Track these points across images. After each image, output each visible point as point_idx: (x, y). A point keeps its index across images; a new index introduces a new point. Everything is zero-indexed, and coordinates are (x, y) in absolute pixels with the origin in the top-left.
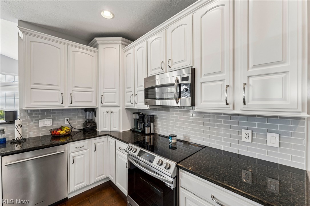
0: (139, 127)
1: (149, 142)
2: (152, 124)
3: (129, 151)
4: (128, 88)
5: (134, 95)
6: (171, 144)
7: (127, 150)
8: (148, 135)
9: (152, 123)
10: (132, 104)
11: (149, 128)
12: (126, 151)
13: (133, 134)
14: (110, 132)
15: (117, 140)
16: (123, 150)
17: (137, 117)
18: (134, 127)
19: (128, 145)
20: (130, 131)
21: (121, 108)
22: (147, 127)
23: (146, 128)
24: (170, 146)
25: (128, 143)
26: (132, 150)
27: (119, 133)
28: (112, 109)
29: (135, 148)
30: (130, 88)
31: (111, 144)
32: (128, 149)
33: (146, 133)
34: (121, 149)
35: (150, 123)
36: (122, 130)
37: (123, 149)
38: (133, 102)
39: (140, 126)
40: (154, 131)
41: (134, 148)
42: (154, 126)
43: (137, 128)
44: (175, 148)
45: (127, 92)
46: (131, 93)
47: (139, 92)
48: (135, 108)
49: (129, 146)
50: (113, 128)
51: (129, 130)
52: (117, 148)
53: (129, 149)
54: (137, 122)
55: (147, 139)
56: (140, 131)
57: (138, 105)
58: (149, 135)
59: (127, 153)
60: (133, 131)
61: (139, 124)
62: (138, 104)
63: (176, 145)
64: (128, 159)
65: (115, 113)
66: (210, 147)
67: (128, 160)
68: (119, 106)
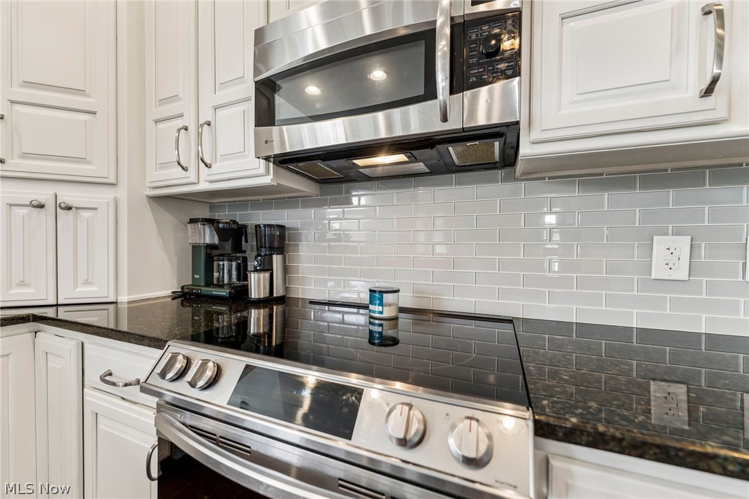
0: (216, 275)
1: (264, 333)
2: (277, 259)
3: (165, 384)
4: (163, 101)
5: (192, 129)
6: (381, 325)
7: (156, 381)
8: (259, 303)
9: (279, 257)
10: (185, 169)
11: (267, 275)
12: (143, 390)
13: (188, 311)
14: (57, 305)
15: (90, 340)
16: (126, 385)
17: (208, 236)
18: (193, 278)
19: (159, 353)
20: (175, 296)
21: (122, 193)
22: (256, 270)
23: (253, 277)
24: (371, 332)
25: (158, 343)
26: (189, 376)
27: (111, 307)
28: (68, 195)
29: (213, 358)
30: (175, 98)
31: (53, 363)
32: (163, 375)
33: (254, 294)
34: (114, 384)
35: (271, 255)
36: (129, 294)
37: (132, 379)
38: (190, 160)
39: (220, 269)
40: (287, 289)
41: (205, 363)
42: (286, 270)
43: (209, 283)
44: (394, 342)
45: (156, 122)
46: (180, 123)
47: (220, 113)
48: (203, 186)
49: (168, 356)
50: (76, 286)
51: (168, 292)
52: (93, 377)
53: (169, 376)
54: (206, 257)
55: (256, 320)
56: (224, 292)
57: (214, 169)
58: (267, 302)
59: (153, 401)
60: (186, 296)
61: (215, 263)
62: (214, 166)
63: (395, 326)
64: (158, 432)
65: (86, 214)
66: (524, 317)
67: (160, 440)
68: (112, 180)
